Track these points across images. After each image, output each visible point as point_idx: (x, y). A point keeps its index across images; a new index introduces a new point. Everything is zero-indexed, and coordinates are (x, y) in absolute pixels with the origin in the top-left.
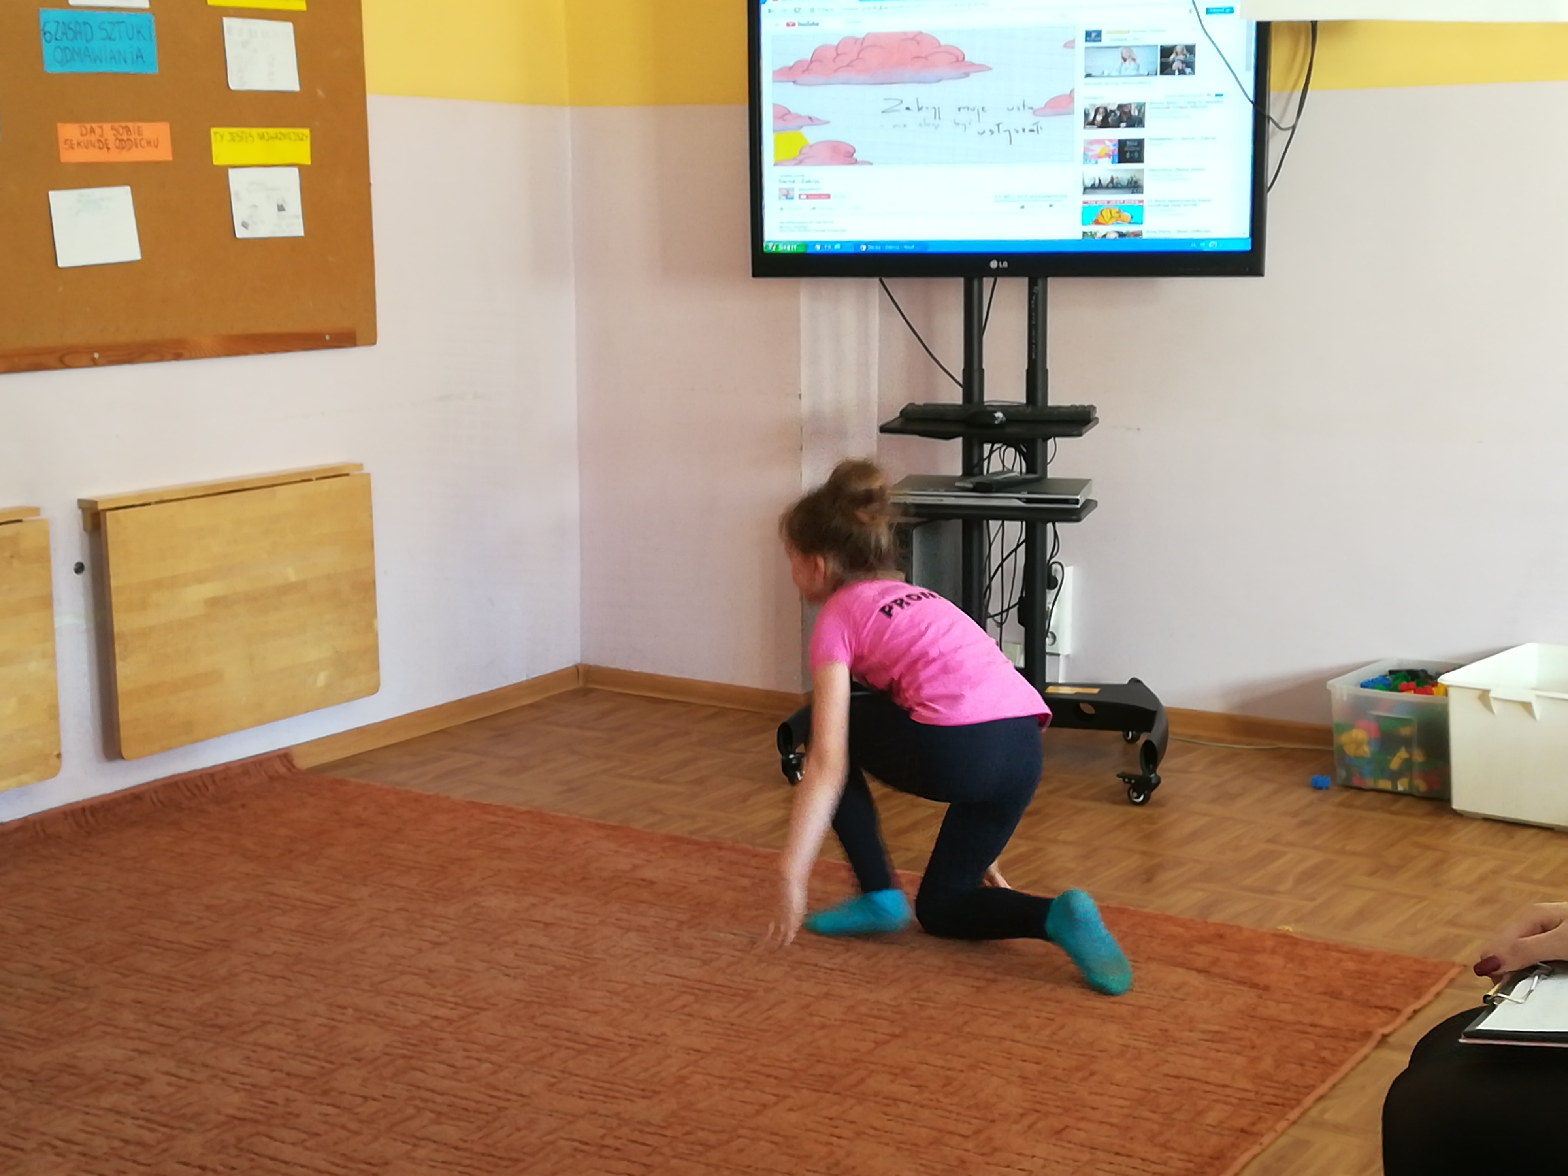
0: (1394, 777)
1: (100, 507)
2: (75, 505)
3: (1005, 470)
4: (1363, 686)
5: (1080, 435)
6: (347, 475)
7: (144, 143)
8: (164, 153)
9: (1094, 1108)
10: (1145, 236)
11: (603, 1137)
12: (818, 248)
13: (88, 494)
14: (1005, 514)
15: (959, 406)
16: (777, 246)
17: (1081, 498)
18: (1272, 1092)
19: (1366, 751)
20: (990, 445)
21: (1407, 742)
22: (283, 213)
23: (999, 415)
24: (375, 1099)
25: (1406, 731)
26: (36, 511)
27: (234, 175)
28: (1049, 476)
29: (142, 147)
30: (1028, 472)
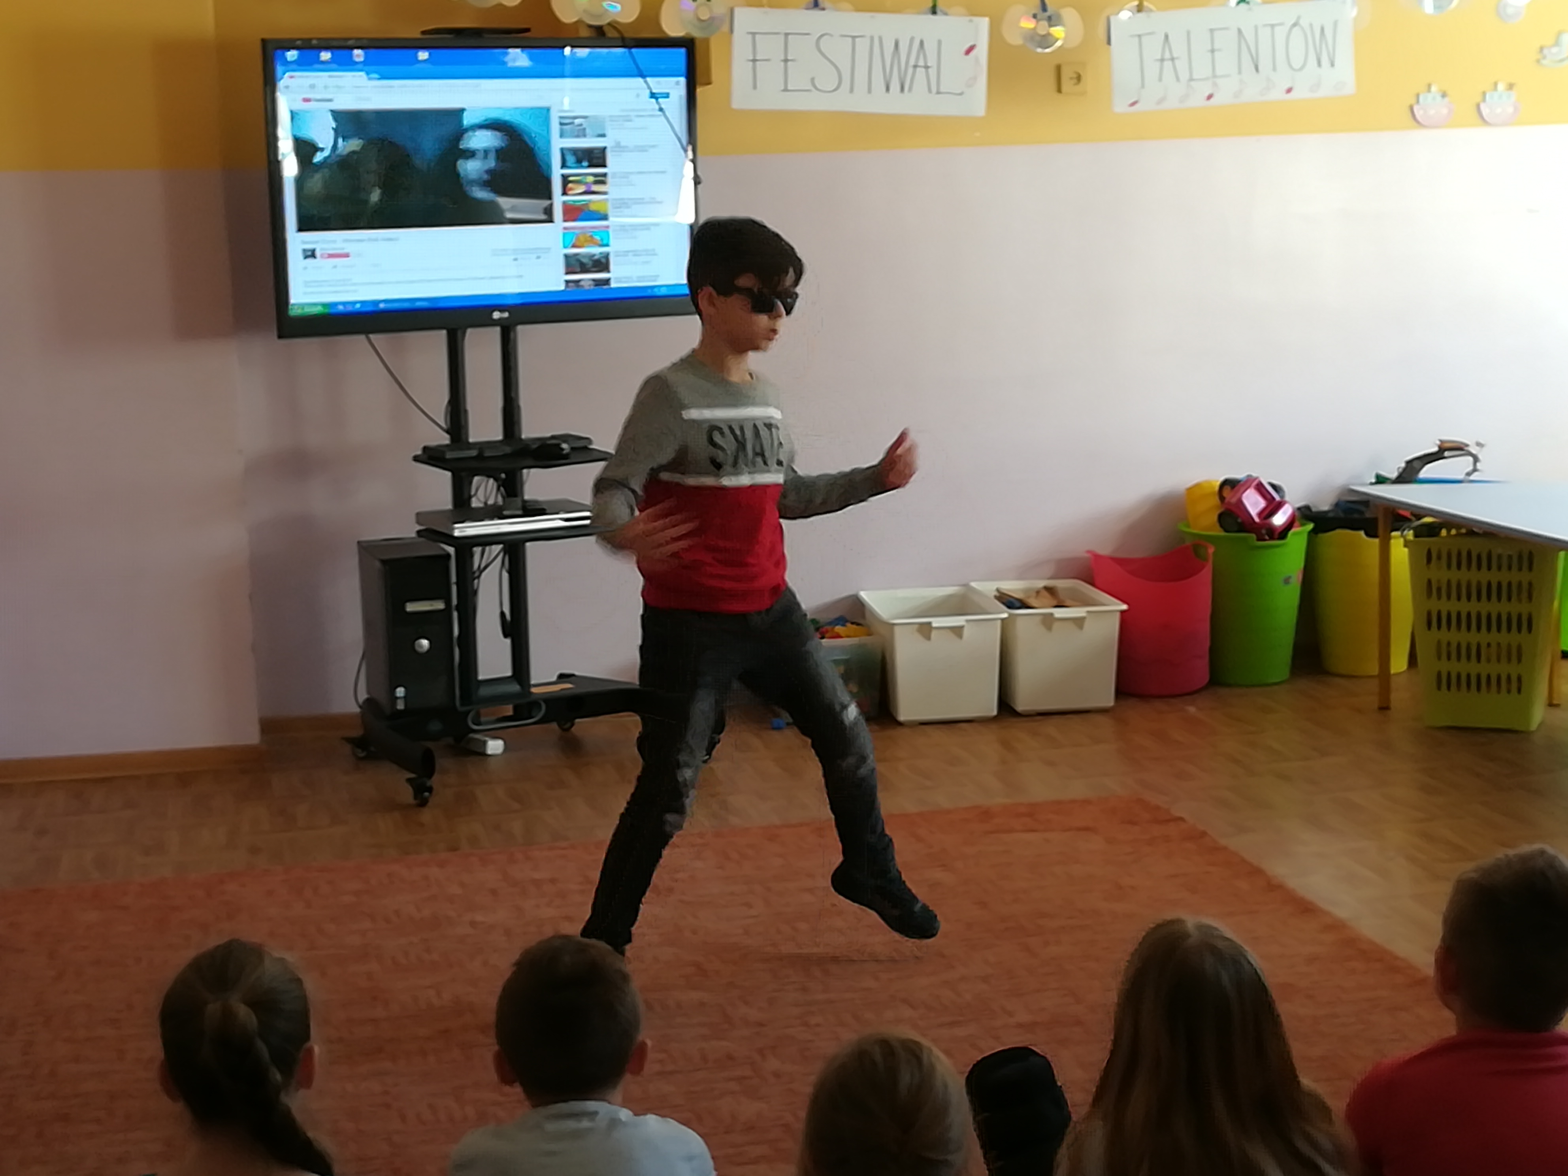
12: (339, 307)
16: (303, 309)
20: (477, 478)
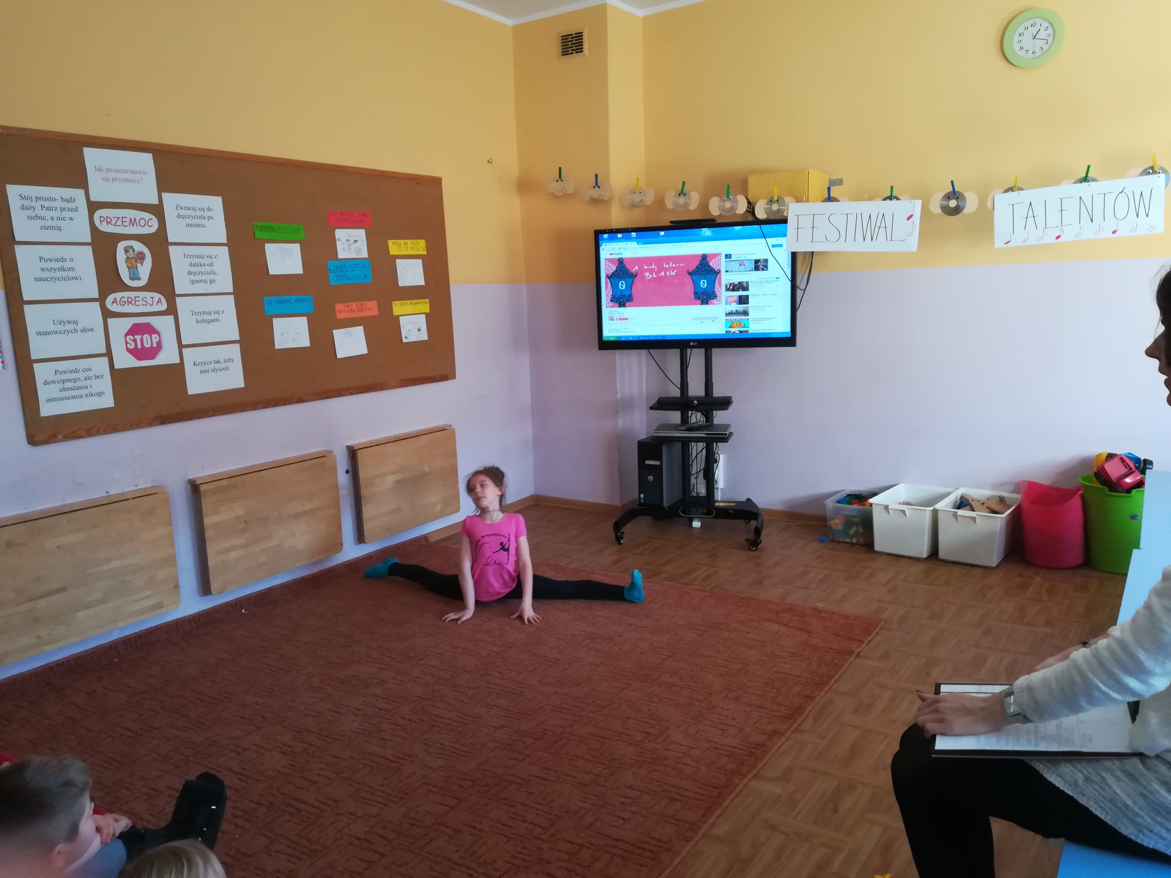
0: (851, 537)
1: (355, 449)
2: (345, 447)
3: (697, 421)
4: (838, 502)
5: (727, 409)
6: (446, 429)
7: (368, 309)
8: (375, 312)
9: (749, 687)
10: (750, 332)
11: (562, 704)
12: (624, 338)
13: (350, 443)
14: (697, 440)
15: (679, 397)
16: (608, 338)
17: (727, 433)
18: (817, 678)
19: (840, 527)
20: (691, 412)
21: (856, 524)
22: (420, 332)
23: (695, 402)
24: (473, 689)
25: (856, 520)
26: (331, 452)
27: (401, 319)
28: (714, 423)
29: (367, 310)
30: (706, 422)
